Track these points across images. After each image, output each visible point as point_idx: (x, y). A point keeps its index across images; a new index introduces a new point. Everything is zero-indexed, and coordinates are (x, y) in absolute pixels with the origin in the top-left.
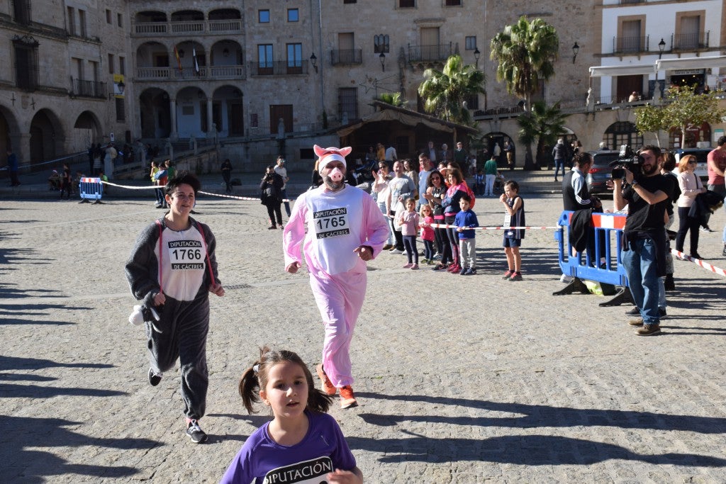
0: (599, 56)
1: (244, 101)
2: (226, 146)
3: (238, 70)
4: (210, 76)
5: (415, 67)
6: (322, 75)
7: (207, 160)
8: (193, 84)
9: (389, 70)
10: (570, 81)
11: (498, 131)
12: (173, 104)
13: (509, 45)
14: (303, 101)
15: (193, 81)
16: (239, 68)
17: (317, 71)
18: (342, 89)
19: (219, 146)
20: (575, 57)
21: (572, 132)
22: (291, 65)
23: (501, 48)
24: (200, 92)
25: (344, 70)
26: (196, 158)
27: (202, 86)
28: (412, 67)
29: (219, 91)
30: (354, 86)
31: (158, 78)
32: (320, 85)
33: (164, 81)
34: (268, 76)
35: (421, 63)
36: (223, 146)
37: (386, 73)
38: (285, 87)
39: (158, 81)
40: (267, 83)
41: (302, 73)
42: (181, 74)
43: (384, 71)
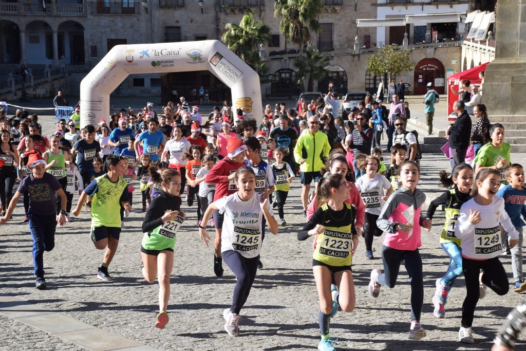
0: (376, 5)
1: (85, 35)
2: (72, 74)
3: (79, 8)
4: (55, 12)
5: (228, 12)
6: (151, 15)
7: (58, 85)
8: (41, 19)
9: (206, 13)
10: (353, 25)
11: (287, 68)
12: (23, 35)
13: (286, 8)
14: (135, 36)
15: (40, 16)
16: (81, 7)
17: (147, 12)
18: (168, 28)
19: (67, 74)
20: (356, 6)
21: (343, 70)
22: (125, 6)
23: (281, 10)
24: (46, 25)
25: (170, 12)
26: (50, 84)
27: (48, 20)
28: (226, 11)
29: (63, 25)
30: (178, 25)
31: (9, 12)
32: (150, 24)
33: (15, 15)
34: (106, 14)
35: (233, 8)
36: (70, 75)
37: (205, 15)
38: (120, 24)
39: (8, 15)
40: (105, 20)
41: (134, 13)
42: (30, 9)
43: (202, 13)
